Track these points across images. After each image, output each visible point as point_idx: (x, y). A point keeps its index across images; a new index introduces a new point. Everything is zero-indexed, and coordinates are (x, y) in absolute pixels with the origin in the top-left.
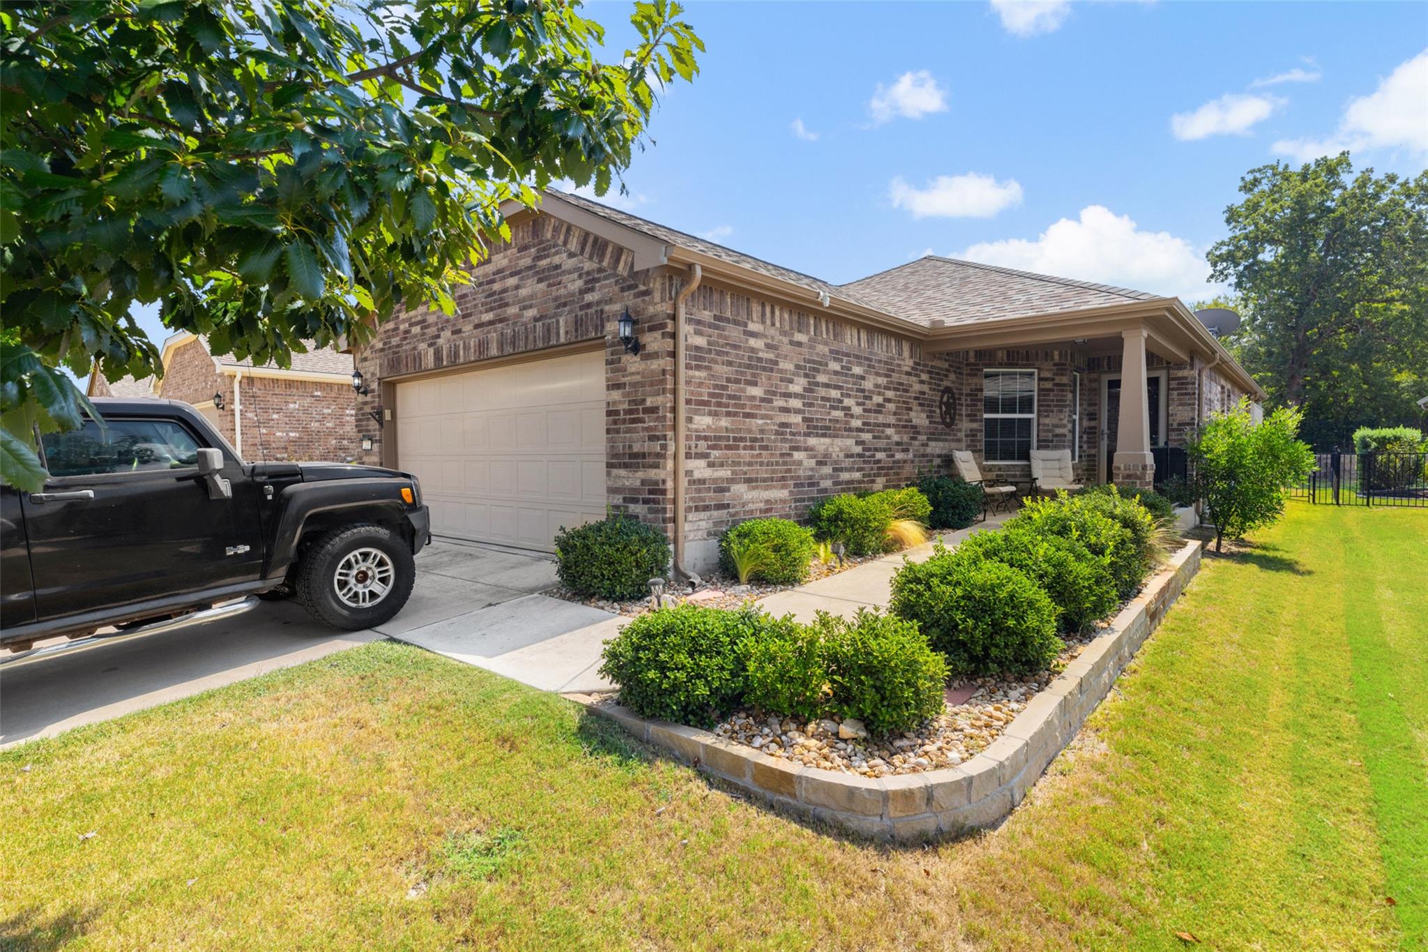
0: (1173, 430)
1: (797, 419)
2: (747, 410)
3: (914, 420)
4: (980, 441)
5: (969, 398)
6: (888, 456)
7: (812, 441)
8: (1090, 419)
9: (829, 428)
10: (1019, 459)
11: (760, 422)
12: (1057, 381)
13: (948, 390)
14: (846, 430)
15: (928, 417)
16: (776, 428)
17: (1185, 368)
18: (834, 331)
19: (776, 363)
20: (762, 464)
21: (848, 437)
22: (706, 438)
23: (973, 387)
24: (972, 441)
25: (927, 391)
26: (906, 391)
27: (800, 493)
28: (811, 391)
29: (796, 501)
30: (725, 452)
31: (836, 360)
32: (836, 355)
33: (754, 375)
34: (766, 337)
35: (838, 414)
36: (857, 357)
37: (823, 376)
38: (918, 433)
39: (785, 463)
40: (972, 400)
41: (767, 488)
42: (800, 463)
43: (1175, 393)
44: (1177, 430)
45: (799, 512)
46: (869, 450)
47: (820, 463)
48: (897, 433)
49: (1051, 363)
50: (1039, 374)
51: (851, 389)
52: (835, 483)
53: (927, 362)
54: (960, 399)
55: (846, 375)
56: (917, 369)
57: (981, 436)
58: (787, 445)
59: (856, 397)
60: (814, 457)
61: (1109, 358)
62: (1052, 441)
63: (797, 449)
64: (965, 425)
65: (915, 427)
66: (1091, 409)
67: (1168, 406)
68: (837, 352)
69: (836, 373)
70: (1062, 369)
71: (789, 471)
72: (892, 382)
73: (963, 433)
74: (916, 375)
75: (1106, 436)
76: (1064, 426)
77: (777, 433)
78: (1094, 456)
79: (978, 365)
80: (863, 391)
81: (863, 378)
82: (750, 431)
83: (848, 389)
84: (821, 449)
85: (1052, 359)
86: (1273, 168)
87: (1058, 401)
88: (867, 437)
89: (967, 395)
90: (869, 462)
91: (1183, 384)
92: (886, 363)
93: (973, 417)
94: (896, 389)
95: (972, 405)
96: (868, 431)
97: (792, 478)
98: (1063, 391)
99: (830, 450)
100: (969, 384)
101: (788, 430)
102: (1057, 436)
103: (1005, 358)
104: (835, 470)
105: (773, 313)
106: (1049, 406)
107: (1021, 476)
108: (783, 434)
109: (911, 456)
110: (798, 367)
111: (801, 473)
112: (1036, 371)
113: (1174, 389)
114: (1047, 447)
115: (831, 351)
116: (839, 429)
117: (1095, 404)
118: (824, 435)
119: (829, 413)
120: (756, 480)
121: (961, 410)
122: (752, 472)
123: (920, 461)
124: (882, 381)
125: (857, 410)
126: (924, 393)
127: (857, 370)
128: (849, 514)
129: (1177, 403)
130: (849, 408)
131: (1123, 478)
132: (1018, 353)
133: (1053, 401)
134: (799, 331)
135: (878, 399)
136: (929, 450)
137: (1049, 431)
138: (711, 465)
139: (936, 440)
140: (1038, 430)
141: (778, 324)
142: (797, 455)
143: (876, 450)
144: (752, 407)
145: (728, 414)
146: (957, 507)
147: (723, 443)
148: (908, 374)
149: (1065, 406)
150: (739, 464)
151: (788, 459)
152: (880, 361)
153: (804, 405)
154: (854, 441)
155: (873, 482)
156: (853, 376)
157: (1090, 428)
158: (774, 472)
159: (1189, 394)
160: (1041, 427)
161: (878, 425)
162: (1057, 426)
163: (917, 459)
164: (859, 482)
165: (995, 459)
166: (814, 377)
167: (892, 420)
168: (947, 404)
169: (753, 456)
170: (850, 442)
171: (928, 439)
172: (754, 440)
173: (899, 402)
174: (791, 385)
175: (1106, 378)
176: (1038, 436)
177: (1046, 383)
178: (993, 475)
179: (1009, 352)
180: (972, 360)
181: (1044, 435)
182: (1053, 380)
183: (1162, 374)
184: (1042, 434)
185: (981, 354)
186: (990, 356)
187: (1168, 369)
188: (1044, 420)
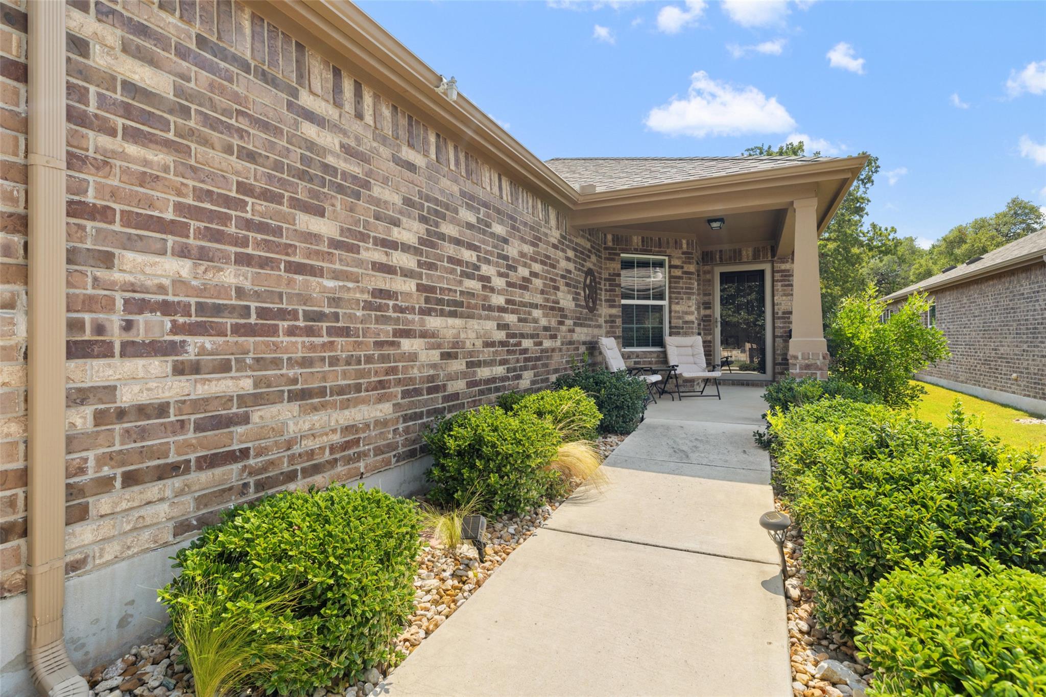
0: (779, 318)
1: (410, 286)
2: (297, 259)
3: (561, 302)
4: (618, 327)
5: (607, 283)
6: (536, 344)
7: (434, 323)
8: (706, 308)
9: (461, 304)
10: (653, 345)
11: (330, 284)
12: (685, 269)
13: (589, 272)
14: (484, 308)
15: (574, 299)
16: (366, 297)
17: (787, 262)
18: (467, 166)
19: (367, 185)
20: (334, 361)
21: (488, 318)
22: (166, 308)
23: (612, 271)
24: (611, 327)
25: (573, 270)
26: (554, 267)
27: (412, 405)
28: (433, 245)
29: (406, 418)
30: (231, 339)
31: (469, 207)
32: (471, 201)
33: (314, 194)
34: (345, 133)
35: (473, 285)
36: (498, 211)
37: (451, 226)
38: (565, 317)
39: (384, 358)
40: (610, 285)
41: (345, 405)
42: (413, 357)
43: (780, 284)
45: (413, 436)
46: (514, 336)
47: (446, 356)
48: (545, 315)
49: (680, 252)
50: (670, 262)
51: (492, 254)
52: (471, 384)
53: (573, 238)
54: (600, 283)
55: (484, 232)
56: (563, 244)
57: (619, 321)
58: (390, 328)
59: (497, 265)
60: (439, 346)
61: (721, 251)
62: (682, 328)
63: (407, 334)
64: (605, 311)
65: (561, 310)
66: (706, 298)
67: (773, 296)
68: (472, 198)
69: (470, 226)
70: (689, 258)
71: (394, 370)
72: (538, 253)
73: (604, 319)
74: (563, 251)
75: (719, 323)
77: (368, 306)
78: (710, 342)
79: (615, 249)
80: (506, 258)
81: (506, 241)
82: (305, 299)
83: (486, 252)
84: (449, 334)
85: (681, 247)
86: (761, 149)
87: (687, 288)
88: (511, 318)
89: (606, 280)
90: (514, 352)
91: (786, 276)
92: (532, 228)
93: (611, 303)
94: (543, 263)
95: (611, 290)
96: (513, 312)
97: (399, 382)
98: (690, 279)
99: (463, 336)
100: (607, 269)
101: (391, 303)
102: (686, 322)
103: (640, 244)
104: (470, 365)
105: (358, 95)
106: (679, 293)
107: (656, 363)
108: (379, 308)
109: (558, 343)
110: (408, 202)
111: (415, 373)
112: (667, 258)
113: (777, 281)
114: (678, 334)
115: (463, 194)
116: (475, 307)
117: (710, 294)
118: (453, 314)
119: (461, 282)
120: (322, 392)
121: (601, 295)
122: (307, 379)
123: (568, 350)
124: (528, 249)
125: (499, 283)
126: (569, 272)
127: (499, 229)
128: (494, 446)
129: (781, 293)
130: (487, 279)
131: (801, 368)
132: (651, 239)
133: (681, 288)
134: (411, 146)
135: (523, 272)
136: (575, 337)
137: (679, 318)
138: (179, 370)
139: (581, 325)
140: (670, 317)
141: (369, 119)
142: (407, 345)
143: (523, 336)
144: (309, 254)
145: (243, 260)
146: (622, 408)
147: (229, 322)
148: (555, 246)
149: (693, 294)
150: (276, 363)
151: (392, 352)
152: (525, 224)
153: (420, 264)
154: (495, 323)
155: (519, 377)
156: (493, 235)
157: (706, 316)
158: (361, 374)
160: (673, 314)
161: (524, 305)
162: (686, 313)
163: (564, 347)
164: (503, 379)
165: (632, 345)
166: (437, 225)
167: (539, 299)
168: (590, 286)
169: (313, 347)
170: (491, 325)
171: (575, 324)
172: (320, 317)
173: (546, 278)
174: (396, 230)
175: (718, 270)
176: (670, 322)
177: (676, 270)
178: (635, 363)
179: (643, 238)
180: (610, 244)
181: (675, 322)
182: (682, 267)
183: (767, 267)
184: (674, 321)
185: (618, 238)
186: (626, 241)
187: (773, 262)
188: (674, 307)
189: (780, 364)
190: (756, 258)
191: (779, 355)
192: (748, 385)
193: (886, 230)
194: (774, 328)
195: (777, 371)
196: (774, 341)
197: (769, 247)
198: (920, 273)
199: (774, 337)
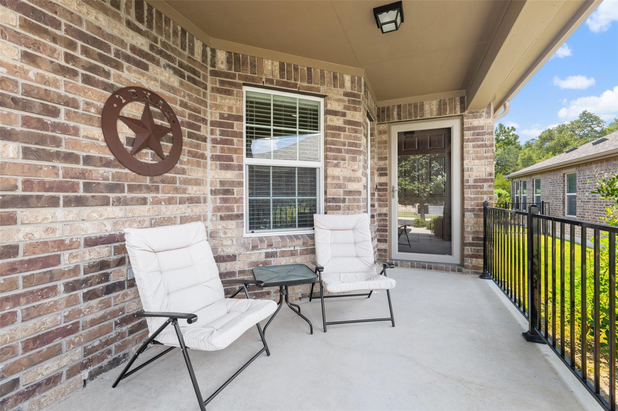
0: (469, 187)
5: (218, 130)
8: (381, 175)
10: (300, 227)
12: (349, 117)
23: (226, 112)
24: (224, 201)
40: (222, 133)
43: (471, 144)
44: (474, 187)
49: (341, 91)
50: (326, 105)
57: (240, 192)
61: (399, 107)
62: (344, 201)
64: (210, 175)
66: (382, 163)
67: (462, 159)
70: (354, 102)
73: (208, 189)
75: (396, 194)
76: (358, 180)
78: (386, 215)
79: (233, 77)
85: (342, 86)
87: (351, 144)
89: (213, 124)
91: (478, 134)
93: (224, 162)
95: (223, 142)
98: (356, 131)
100: (217, 106)
102: (350, 193)
103: (277, 73)
106: (339, 151)
112: (322, 100)
113: (468, 140)
114: (337, 210)
117: (386, 158)
129: (473, 156)
132: (296, 69)
133: (344, 145)
137: (339, 186)
140: (326, 185)
149: (359, 152)
157: (381, 184)
159: (485, 146)
160: (329, 181)
162: (350, 180)
175: (396, 129)
176: (326, 193)
177: (335, 118)
178: (268, 255)
179: (282, 65)
180: (222, 66)
181: (333, 192)
182: (344, 115)
183: (455, 124)
184: (330, 191)
185: (237, 59)
186: (253, 66)
187: (462, 117)
188: (332, 171)
189: (470, 244)
190: (441, 113)
191: (469, 233)
192: (430, 268)
193: (508, 128)
194: (463, 199)
195: (466, 253)
196: (463, 216)
197: (458, 99)
198: (525, 159)
199: (463, 211)
